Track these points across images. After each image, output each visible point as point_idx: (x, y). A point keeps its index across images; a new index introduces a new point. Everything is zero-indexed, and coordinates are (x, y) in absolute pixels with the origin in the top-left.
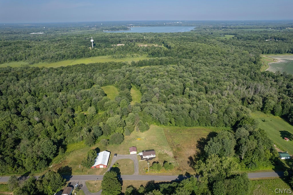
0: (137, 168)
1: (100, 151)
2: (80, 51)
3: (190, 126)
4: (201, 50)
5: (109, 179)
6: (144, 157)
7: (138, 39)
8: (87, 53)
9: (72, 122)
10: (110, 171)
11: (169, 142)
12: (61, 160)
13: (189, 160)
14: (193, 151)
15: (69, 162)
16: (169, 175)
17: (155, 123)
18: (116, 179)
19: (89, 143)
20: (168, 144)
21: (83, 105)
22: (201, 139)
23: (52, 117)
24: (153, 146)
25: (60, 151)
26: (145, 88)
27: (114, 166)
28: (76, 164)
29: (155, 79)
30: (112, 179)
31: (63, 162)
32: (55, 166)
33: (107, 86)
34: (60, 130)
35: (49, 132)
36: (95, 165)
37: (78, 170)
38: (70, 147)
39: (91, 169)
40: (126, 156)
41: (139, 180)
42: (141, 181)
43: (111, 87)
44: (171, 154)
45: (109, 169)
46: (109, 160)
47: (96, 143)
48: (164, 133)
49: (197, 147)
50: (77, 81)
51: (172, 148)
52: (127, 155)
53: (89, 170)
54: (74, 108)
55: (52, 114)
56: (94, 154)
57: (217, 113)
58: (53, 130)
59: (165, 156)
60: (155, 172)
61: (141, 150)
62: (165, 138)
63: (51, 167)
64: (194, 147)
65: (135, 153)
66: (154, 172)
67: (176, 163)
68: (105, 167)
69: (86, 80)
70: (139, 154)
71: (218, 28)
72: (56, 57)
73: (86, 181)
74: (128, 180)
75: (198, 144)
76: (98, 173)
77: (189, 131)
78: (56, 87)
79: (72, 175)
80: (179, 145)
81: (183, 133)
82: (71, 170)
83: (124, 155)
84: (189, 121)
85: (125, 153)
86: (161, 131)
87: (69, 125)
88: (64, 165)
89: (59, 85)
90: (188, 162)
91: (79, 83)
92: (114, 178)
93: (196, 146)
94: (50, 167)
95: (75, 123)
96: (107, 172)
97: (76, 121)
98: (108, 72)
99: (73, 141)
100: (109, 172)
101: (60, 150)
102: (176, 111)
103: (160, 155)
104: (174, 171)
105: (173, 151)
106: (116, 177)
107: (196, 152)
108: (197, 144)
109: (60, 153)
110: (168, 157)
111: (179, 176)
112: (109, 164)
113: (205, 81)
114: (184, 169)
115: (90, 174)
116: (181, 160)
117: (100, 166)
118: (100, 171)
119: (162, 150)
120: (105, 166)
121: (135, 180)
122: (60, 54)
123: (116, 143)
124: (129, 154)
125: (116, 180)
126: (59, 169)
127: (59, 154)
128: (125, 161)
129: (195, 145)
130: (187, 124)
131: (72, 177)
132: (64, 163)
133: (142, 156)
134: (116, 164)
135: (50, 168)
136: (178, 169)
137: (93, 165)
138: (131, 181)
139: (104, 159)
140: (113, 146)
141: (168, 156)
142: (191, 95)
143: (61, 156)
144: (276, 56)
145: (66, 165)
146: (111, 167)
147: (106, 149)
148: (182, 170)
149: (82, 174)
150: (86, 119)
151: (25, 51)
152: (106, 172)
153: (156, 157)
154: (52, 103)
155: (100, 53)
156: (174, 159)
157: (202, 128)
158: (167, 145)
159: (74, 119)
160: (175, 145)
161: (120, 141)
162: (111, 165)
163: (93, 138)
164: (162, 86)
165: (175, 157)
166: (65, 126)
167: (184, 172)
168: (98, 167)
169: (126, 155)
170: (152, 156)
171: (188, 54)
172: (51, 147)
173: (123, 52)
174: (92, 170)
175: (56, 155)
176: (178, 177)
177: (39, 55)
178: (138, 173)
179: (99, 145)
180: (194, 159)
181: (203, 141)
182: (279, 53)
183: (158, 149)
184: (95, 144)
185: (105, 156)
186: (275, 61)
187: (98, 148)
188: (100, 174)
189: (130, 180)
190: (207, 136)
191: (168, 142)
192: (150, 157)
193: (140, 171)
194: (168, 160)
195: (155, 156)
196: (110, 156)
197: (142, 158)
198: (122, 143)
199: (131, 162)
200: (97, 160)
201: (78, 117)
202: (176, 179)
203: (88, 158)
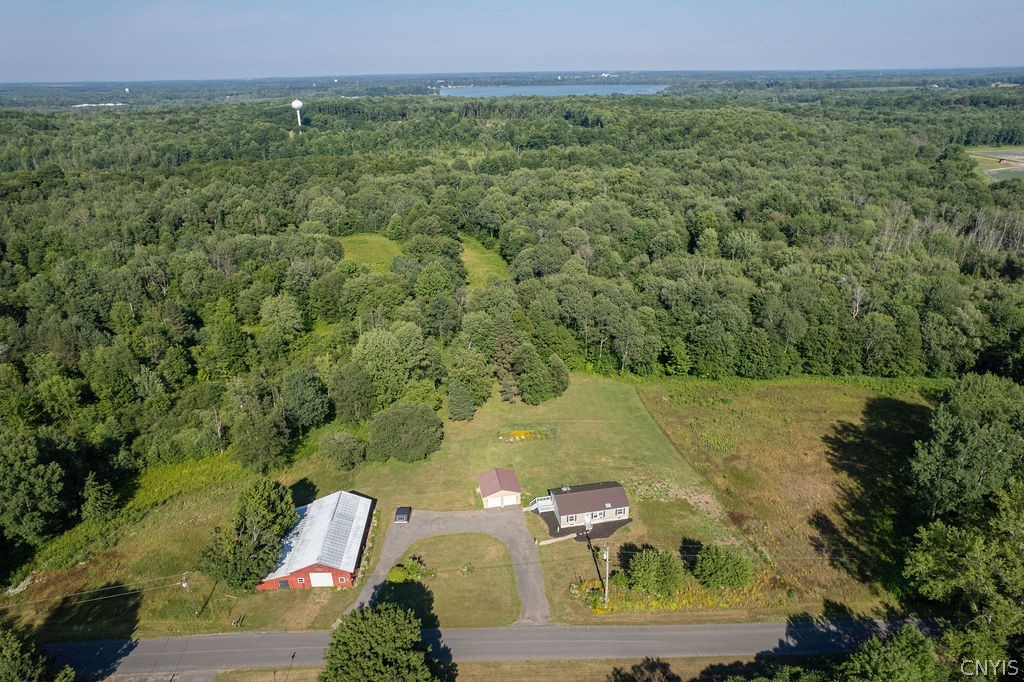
0: (536, 583)
1: (316, 493)
2: (248, 135)
3: (764, 377)
4: (721, 122)
5: (366, 663)
6: (565, 522)
7: (470, 106)
8: (277, 144)
9: (181, 365)
10: (373, 604)
11: (679, 448)
12: (92, 547)
13: (816, 533)
14: (821, 486)
15: (134, 560)
16: (731, 621)
17: (590, 366)
18: (416, 659)
19: (255, 457)
20: (679, 456)
21: (242, 293)
22: (840, 428)
23: (82, 342)
24: (604, 467)
25: (91, 500)
26: (522, 233)
27: (398, 577)
28: (172, 567)
29: (563, 204)
30: (385, 662)
31: (96, 563)
32: (42, 588)
33: (354, 238)
34: (116, 401)
35: (48, 409)
36: (281, 573)
37: (176, 606)
38: (154, 483)
39: (259, 598)
40: (461, 520)
41: (556, 658)
42: (571, 665)
43: (374, 239)
44: (707, 504)
45: (366, 597)
46: (369, 544)
47: (296, 457)
48: (641, 405)
49: (837, 467)
50: (223, 214)
51: (704, 473)
52: (469, 514)
53: (243, 603)
54: (199, 313)
55: (78, 328)
56: (280, 506)
57: (889, 310)
58: (70, 395)
59: (683, 517)
60: (647, 606)
61: (544, 487)
62: (658, 430)
63: (18, 590)
64: (817, 464)
65: (511, 499)
66: (639, 607)
67: (751, 550)
68: (346, 580)
69: (261, 209)
70: (533, 508)
71: (752, 86)
72: (153, 158)
73: (220, 671)
74: (491, 659)
75: (833, 449)
76: (299, 618)
77: (761, 396)
78: (124, 228)
79: (134, 637)
80: (738, 457)
81: (736, 405)
82: (137, 606)
83: (450, 513)
84: (758, 350)
85: (457, 504)
86: (627, 400)
87: (162, 378)
88: (102, 573)
89: (137, 223)
90: (818, 547)
91: (229, 219)
92: (402, 657)
93: (829, 461)
94: (11, 591)
95: (193, 372)
96: (353, 615)
97: (201, 361)
98: (359, 183)
99: (177, 451)
100: (368, 614)
101: (91, 490)
102: (690, 307)
103: (650, 510)
104: (754, 593)
105: (716, 487)
106: (417, 647)
107: (839, 490)
108: (828, 453)
109: (88, 509)
110: (696, 519)
111: (789, 626)
112: (364, 562)
113: (775, 209)
114: (810, 583)
115: (251, 628)
116: (771, 531)
117: (313, 576)
118: (312, 609)
119: (658, 485)
120: (342, 573)
121: (535, 658)
122: (169, 147)
123: (403, 456)
124: (480, 505)
125: (418, 664)
126: (66, 600)
127: (84, 514)
128: (459, 548)
129: (819, 454)
130: (747, 363)
131: (132, 647)
132: (103, 563)
133: (550, 519)
134: (409, 563)
135: (7, 598)
136: (777, 584)
137: (270, 570)
138: (507, 668)
139: (337, 534)
140: (386, 470)
141: (694, 513)
142: (733, 251)
143: (94, 530)
144: (998, 150)
145: (112, 577)
146: (380, 582)
147: (352, 484)
148: (798, 590)
149: (196, 629)
150: (253, 351)
151: (32, 141)
152: (348, 612)
153: (630, 520)
154: (93, 285)
155: (330, 146)
156: (733, 528)
157: (819, 381)
158: (676, 459)
159: (194, 350)
160: (718, 460)
161: (426, 443)
162: (378, 567)
163: (277, 426)
164: (598, 223)
165: (736, 519)
166: (136, 380)
167: (815, 600)
168: (300, 581)
169: (461, 514)
170: (611, 515)
171: (673, 141)
172: (24, 475)
173: (415, 143)
174: (267, 598)
175: (61, 522)
176: (789, 633)
177: (87, 152)
178: (547, 612)
179: (311, 467)
180: (840, 528)
181: (856, 437)
182: (1010, 142)
183: (634, 478)
184: (290, 462)
185: (340, 520)
186: (1008, 165)
187: (305, 479)
188: (312, 627)
189: (499, 658)
190: (862, 416)
191: (674, 444)
192: (598, 520)
193: (556, 599)
194: (700, 534)
195: (625, 516)
196: (374, 520)
197: (554, 529)
198: (434, 456)
199: (493, 552)
200: (294, 542)
201: (214, 346)
202: (781, 642)
203: (242, 528)
